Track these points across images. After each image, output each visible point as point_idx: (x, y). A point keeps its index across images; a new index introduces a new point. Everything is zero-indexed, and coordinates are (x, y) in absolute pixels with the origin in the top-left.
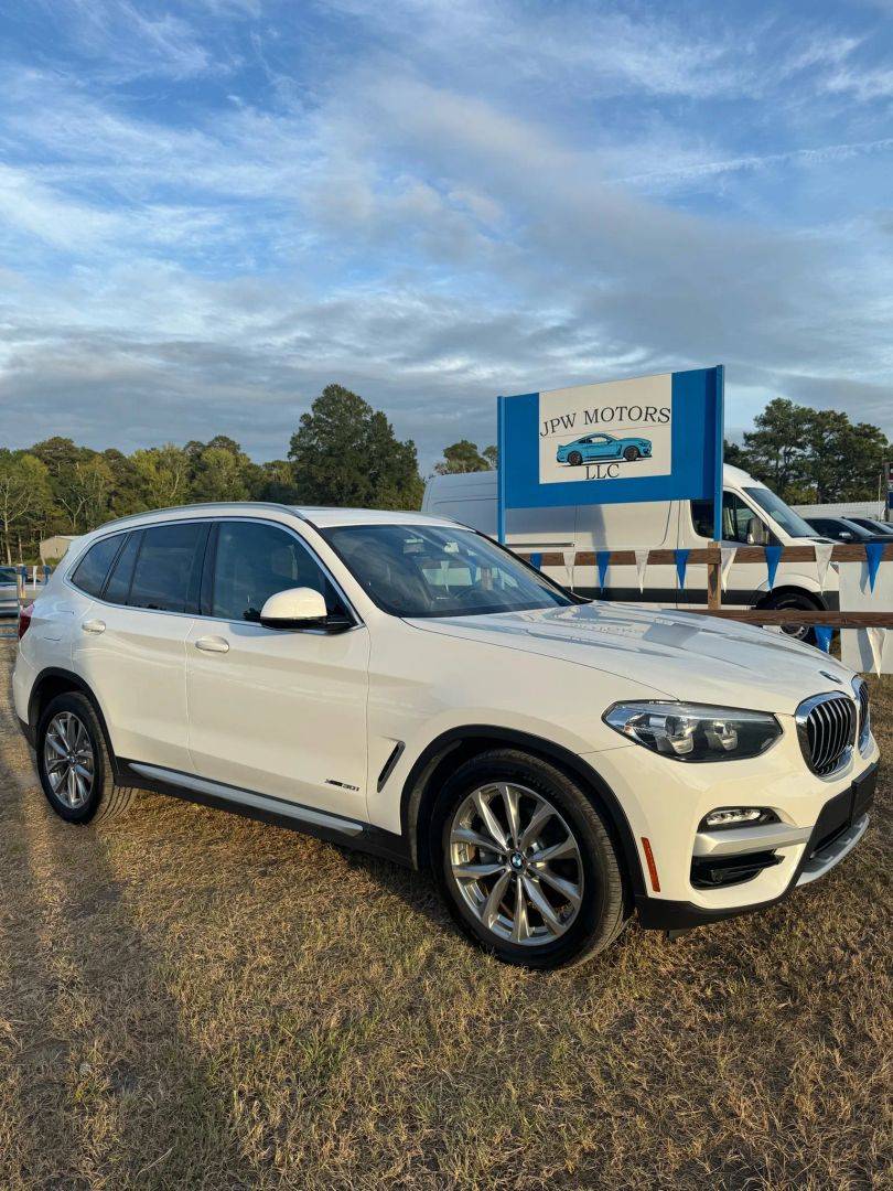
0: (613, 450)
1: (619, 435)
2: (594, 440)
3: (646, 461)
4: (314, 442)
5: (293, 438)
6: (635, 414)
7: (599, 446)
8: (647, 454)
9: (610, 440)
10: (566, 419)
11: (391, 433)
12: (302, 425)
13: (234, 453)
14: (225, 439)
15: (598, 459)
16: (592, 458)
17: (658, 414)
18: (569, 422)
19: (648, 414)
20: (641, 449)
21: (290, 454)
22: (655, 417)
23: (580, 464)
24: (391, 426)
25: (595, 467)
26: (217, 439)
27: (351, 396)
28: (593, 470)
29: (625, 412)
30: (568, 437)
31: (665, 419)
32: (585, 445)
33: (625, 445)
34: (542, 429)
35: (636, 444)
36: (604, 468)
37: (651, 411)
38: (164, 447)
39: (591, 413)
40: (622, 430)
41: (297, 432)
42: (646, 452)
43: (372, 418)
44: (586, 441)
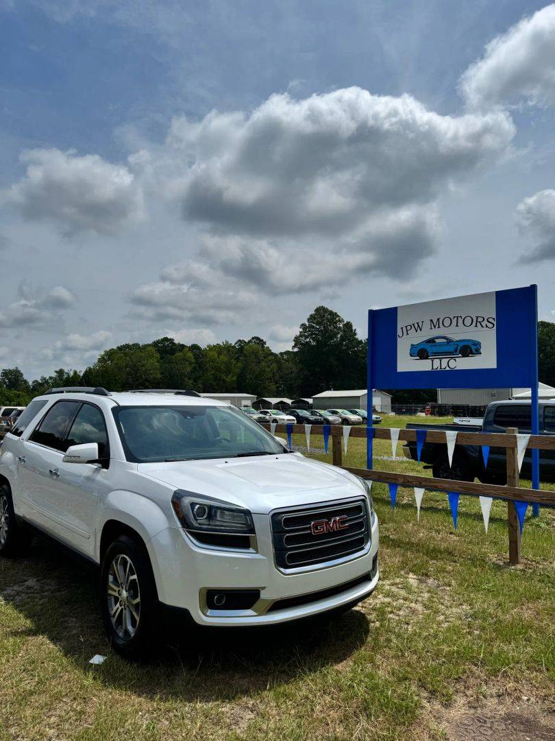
0: (451, 349)
1: (456, 338)
2: (437, 341)
3: (477, 357)
4: (308, 340)
5: (295, 338)
6: (468, 321)
7: (441, 345)
8: (478, 352)
9: (449, 341)
10: (416, 326)
11: (355, 334)
12: (301, 330)
13: (263, 347)
14: (258, 338)
15: (441, 354)
16: (436, 354)
17: (485, 322)
18: (418, 328)
19: (477, 322)
20: (473, 348)
21: (294, 347)
22: (483, 324)
23: (426, 358)
24: (355, 330)
25: (438, 361)
26: (253, 338)
27: (331, 313)
28: (437, 363)
29: (460, 321)
30: (418, 338)
31: (490, 325)
32: (430, 344)
33: (461, 345)
34: (399, 332)
35: (469, 344)
36: (445, 362)
37: (480, 319)
38: (223, 343)
39: (435, 322)
40: (459, 334)
41: (298, 334)
42: (477, 350)
43: (344, 325)
44: (431, 341)
